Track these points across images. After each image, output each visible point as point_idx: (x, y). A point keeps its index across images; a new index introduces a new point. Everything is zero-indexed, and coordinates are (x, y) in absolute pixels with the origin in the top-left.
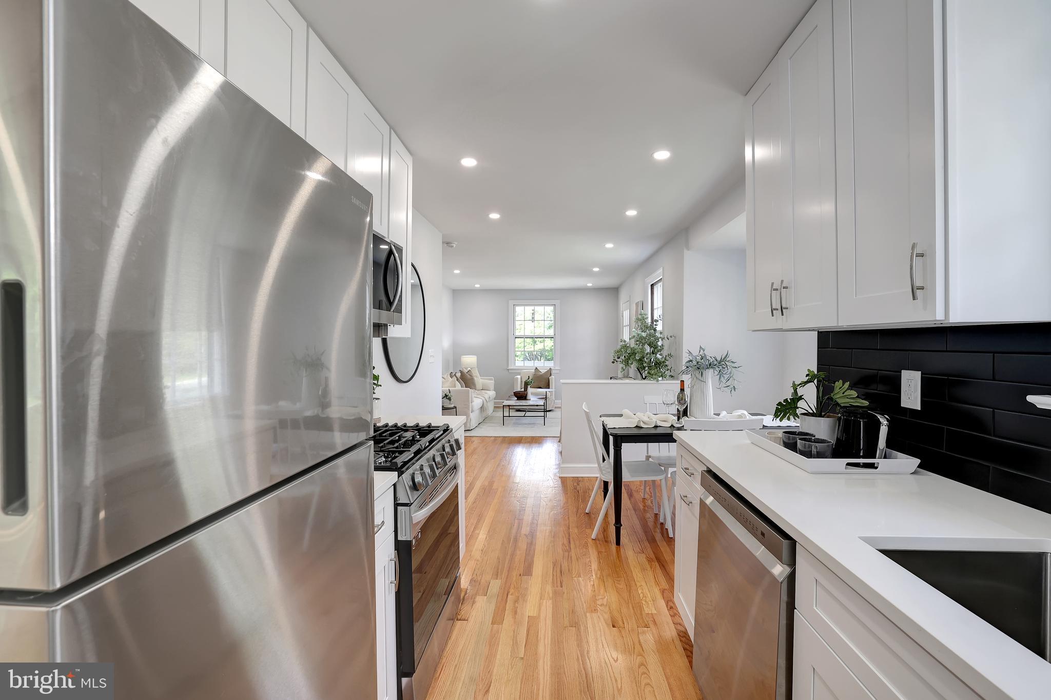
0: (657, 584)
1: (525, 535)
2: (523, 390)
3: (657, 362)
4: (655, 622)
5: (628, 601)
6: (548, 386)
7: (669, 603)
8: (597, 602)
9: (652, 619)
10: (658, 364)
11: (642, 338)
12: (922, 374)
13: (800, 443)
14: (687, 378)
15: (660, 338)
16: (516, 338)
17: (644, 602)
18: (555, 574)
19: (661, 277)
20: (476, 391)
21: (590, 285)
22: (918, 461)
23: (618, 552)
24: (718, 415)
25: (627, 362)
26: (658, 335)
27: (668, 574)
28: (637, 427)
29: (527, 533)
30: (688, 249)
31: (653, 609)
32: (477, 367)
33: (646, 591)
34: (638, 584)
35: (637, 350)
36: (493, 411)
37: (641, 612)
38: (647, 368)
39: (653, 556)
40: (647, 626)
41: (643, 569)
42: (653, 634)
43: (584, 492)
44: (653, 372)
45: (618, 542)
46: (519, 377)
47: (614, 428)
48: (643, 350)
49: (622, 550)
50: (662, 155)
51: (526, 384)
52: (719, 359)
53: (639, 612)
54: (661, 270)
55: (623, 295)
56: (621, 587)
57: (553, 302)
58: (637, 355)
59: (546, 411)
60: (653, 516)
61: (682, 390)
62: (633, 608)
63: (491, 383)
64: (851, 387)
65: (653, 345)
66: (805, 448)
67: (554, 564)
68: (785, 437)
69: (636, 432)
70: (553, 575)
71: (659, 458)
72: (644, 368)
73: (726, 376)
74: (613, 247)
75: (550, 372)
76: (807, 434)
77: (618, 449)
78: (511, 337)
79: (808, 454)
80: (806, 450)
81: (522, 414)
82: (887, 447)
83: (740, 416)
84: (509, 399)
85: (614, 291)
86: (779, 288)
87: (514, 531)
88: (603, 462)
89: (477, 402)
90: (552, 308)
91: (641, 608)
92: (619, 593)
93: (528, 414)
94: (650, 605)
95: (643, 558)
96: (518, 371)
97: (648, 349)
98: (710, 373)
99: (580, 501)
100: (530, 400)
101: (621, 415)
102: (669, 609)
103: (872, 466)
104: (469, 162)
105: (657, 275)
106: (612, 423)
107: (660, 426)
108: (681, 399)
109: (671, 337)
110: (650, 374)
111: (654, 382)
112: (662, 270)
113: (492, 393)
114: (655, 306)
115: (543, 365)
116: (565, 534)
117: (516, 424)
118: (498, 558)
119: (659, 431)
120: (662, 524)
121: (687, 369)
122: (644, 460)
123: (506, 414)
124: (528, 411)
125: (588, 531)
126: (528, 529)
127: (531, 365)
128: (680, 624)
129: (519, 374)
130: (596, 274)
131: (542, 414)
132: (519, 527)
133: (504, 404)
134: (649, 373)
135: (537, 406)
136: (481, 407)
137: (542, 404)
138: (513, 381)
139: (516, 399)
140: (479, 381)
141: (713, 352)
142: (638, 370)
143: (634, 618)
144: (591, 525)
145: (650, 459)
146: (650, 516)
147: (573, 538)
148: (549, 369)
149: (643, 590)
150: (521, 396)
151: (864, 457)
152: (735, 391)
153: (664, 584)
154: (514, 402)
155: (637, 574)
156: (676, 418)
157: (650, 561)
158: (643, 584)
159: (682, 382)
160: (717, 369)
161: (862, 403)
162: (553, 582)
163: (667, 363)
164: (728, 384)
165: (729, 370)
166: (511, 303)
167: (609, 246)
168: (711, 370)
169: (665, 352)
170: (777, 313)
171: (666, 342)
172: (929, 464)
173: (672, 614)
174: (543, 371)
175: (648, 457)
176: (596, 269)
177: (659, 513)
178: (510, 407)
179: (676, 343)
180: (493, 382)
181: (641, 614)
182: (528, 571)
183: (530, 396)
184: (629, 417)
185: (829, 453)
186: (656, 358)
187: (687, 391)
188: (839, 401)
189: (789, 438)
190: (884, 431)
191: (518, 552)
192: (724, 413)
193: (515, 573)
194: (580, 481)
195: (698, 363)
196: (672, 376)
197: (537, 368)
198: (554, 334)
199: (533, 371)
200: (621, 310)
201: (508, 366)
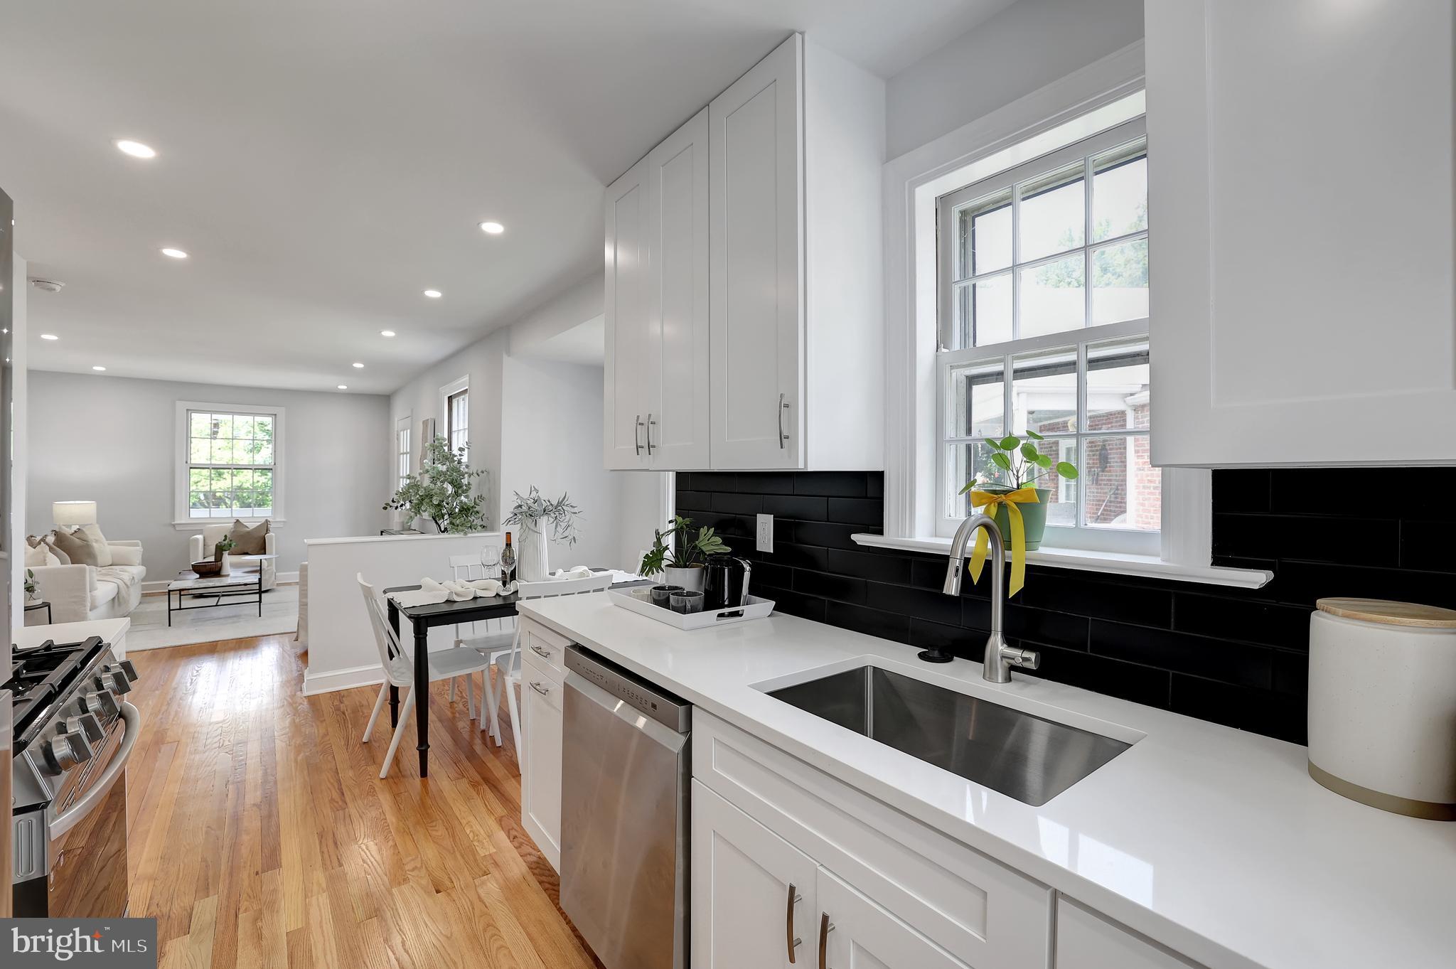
0: (490, 812)
1: (254, 805)
2: (212, 559)
3: (463, 508)
4: (496, 864)
5: (454, 849)
6: (262, 549)
7: (511, 832)
8: (406, 867)
9: (493, 862)
10: (465, 510)
11: (440, 473)
12: (774, 517)
13: (674, 599)
14: (515, 530)
15: (466, 473)
16: (191, 468)
17: (476, 843)
18: (325, 850)
19: (467, 387)
20: (99, 569)
21: (342, 387)
22: (773, 603)
23: (425, 785)
24: (553, 574)
25: (417, 508)
26: (463, 468)
27: (503, 795)
28: (448, 601)
29: (258, 800)
30: (509, 353)
31: (491, 847)
32: (97, 523)
33: (477, 827)
34: (464, 822)
35: (434, 491)
36: (140, 603)
37: (474, 855)
38: (446, 517)
39: (478, 778)
40: (486, 874)
41: (468, 799)
42: (496, 880)
43: (353, 712)
44: (458, 522)
45: (424, 773)
46: (200, 537)
47: (414, 607)
48: (443, 490)
49: (430, 782)
50: (493, 228)
51: (220, 550)
52: (555, 503)
53: (471, 858)
54: (466, 378)
55: (400, 410)
56: (439, 834)
57: (272, 410)
58: (435, 498)
59: (260, 592)
60: (469, 723)
61: (509, 545)
62: (463, 856)
63: (133, 551)
64: (715, 534)
65: (457, 485)
66: (678, 603)
67: (321, 836)
68: (656, 594)
69: (446, 608)
70: (322, 852)
71: (474, 641)
72: (443, 516)
73: (564, 525)
74: (394, 337)
75: (266, 526)
76: (676, 588)
77: (421, 636)
78: (180, 464)
79: (683, 610)
80: (680, 605)
81: (213, 601)
82: (749, 594)
83: (582, 574)
84: (179, 575)
85: (384, 401)
86: (646, 422)
87: (229, 804)
88: (391, 659)
89: (103, 590)
90: (268, 420)
91: (474, 852)
92: (437, 843)
93: (224, 600)
94: (486, 844)
95: (464, 784)
96: (198, 527)
97: (450, 489)
98: (544, 520)
99: (350, 726)
100: (228, 575)
101: (419, 587)
102: (512, 839)
103: (736, 614)
104: (136, 150)
105: (462, 383)
106: (406, 600)
107: (481, 597)
108: (508, 557)
109: (483, 472)
110: (453, 524)
111: (461, 535)
112: (468, 378)
113: (138, 570)
114: (454, 428)
115: (252, 517)
116: (332, 784)
117: (196, 621)
118: (204, 860)
119: (480, 604)
120: (483, 731)
121: (515, 517)
122: (452, 647)
123: (175, 605)
124: (223, 596)
125: (371, 769)
126: (259, 793)
127: (224, 517)
128: (530, 855)
129: (200, 532)
130: (356, 372)
131: (256, 597)
132: (240, 794)
133: (171, 587)
134: (451, 523)
135: (246, 585)
136: (114, 599)
137: (256, 580)
138: (187, 546)
139: (198, 576)
140: (103, 547)
141: (549, 494)
142: (434, 519)
143: (466, 869)
144: (375, 761)
145: (462, 645)
146: (463, 725)
147: (347, 786)
148: (263, 520)
149: (472, 827)
150: (209, 571)
151: (729, 606)
152: (575, 542)
153: (500, 810)
154: (192, 581)
155: (459, 808)
156: (500, 583)
157: (474, 785)
158: (471, 818)
159: (509, 534)
160: (552, 515)
161: (726, 550)
162: (324, 864)
163: (477, 508)
164: (565, 534)
165: (568, 517)
166: (181, 406)
167: (388, 334)
168: (545, 518)
169: (473, 494)
170: (644, 452)
171: (474, 480)
172: (784, 606)
173: (517, 845)
174: (251, 525)
175: (458, 643)
176: (358, 365)
177: (478, 718)
178: (182, 593)
179: (489, 481)
180: (140, 549)
181: (476, 860)
182: (272, 859)
183: (227, 569)
184: (431, 589)
185: (701, 606)
186: (461, 502)
187: (515, 546)
188: (703, 548)
189: (659, 595)
190: (747, 576)
191: (245, 838)
192: (560, 572)
193: (245, 876)
194: (344, 696)
195: (529, 508)
196: (484, 526)
197: (238, 520)
198: (273, 464)
199: (231, 525)
200: (396, 430)
201: (174, 519)
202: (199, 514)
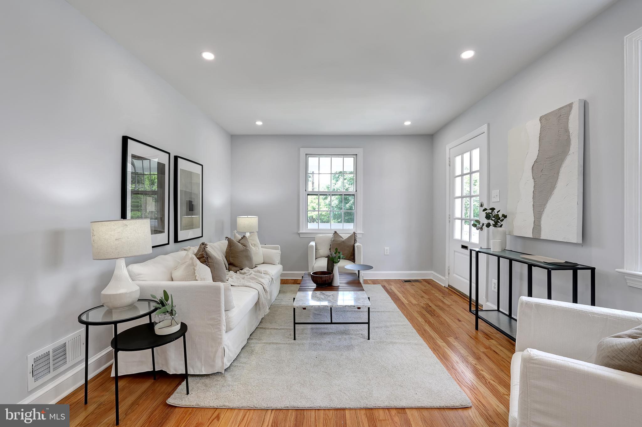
16: (308, 195)
32: (258, 231)
46: (313, 244)
51: (331, 261)
57: (354, 151)
63: (276, 253)
75: (354, 237)
78: (303, 194)
90: (351, 159)
96: (311, 236)
100: (337, 287)
113: (277, 268)
115: (344, 229)
127: (328, 229)
129: (313, 239)
138: (305, 250)
139: (315, 286)
140: (259, 250)
148: (352, 233)
150: (324, 282)
166: (303, 151)
174: (345, 236)
180: (280, 251)
183: (337, 280)
197: (336, 232)
198: (355, 191)
199: (331, 235)
200: (448, 156)
201: (299, 230)
202: (312, 226)
